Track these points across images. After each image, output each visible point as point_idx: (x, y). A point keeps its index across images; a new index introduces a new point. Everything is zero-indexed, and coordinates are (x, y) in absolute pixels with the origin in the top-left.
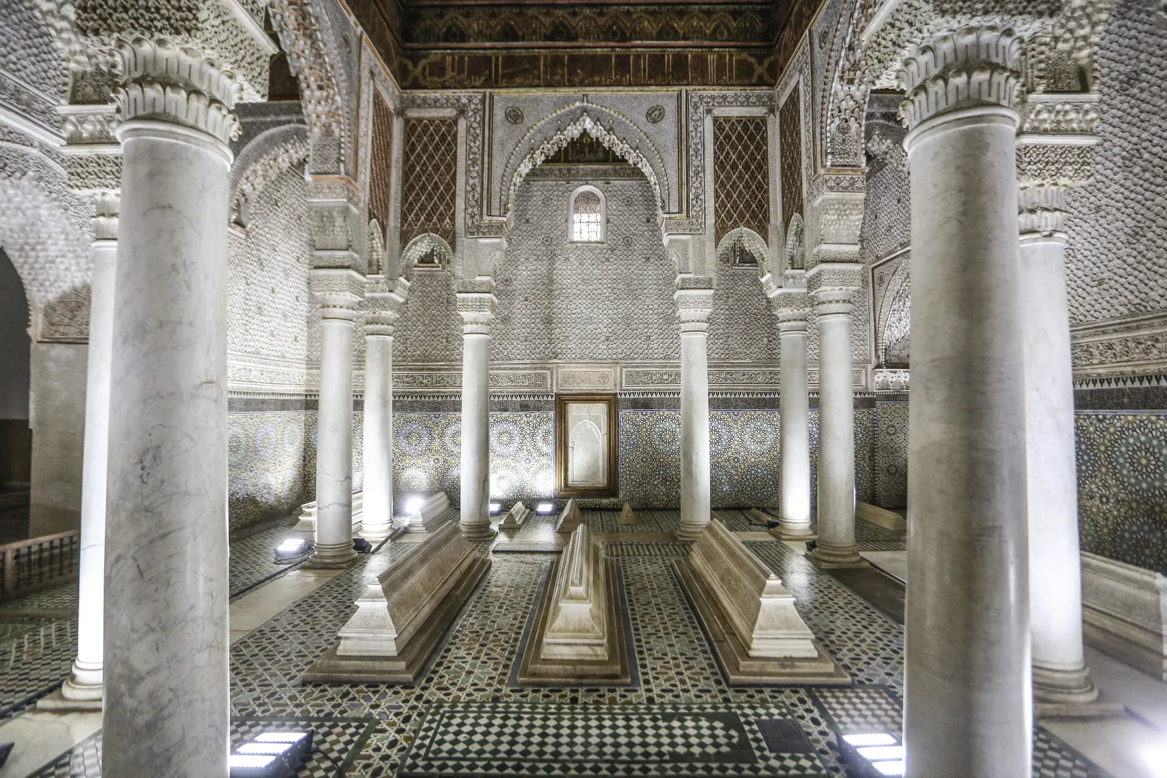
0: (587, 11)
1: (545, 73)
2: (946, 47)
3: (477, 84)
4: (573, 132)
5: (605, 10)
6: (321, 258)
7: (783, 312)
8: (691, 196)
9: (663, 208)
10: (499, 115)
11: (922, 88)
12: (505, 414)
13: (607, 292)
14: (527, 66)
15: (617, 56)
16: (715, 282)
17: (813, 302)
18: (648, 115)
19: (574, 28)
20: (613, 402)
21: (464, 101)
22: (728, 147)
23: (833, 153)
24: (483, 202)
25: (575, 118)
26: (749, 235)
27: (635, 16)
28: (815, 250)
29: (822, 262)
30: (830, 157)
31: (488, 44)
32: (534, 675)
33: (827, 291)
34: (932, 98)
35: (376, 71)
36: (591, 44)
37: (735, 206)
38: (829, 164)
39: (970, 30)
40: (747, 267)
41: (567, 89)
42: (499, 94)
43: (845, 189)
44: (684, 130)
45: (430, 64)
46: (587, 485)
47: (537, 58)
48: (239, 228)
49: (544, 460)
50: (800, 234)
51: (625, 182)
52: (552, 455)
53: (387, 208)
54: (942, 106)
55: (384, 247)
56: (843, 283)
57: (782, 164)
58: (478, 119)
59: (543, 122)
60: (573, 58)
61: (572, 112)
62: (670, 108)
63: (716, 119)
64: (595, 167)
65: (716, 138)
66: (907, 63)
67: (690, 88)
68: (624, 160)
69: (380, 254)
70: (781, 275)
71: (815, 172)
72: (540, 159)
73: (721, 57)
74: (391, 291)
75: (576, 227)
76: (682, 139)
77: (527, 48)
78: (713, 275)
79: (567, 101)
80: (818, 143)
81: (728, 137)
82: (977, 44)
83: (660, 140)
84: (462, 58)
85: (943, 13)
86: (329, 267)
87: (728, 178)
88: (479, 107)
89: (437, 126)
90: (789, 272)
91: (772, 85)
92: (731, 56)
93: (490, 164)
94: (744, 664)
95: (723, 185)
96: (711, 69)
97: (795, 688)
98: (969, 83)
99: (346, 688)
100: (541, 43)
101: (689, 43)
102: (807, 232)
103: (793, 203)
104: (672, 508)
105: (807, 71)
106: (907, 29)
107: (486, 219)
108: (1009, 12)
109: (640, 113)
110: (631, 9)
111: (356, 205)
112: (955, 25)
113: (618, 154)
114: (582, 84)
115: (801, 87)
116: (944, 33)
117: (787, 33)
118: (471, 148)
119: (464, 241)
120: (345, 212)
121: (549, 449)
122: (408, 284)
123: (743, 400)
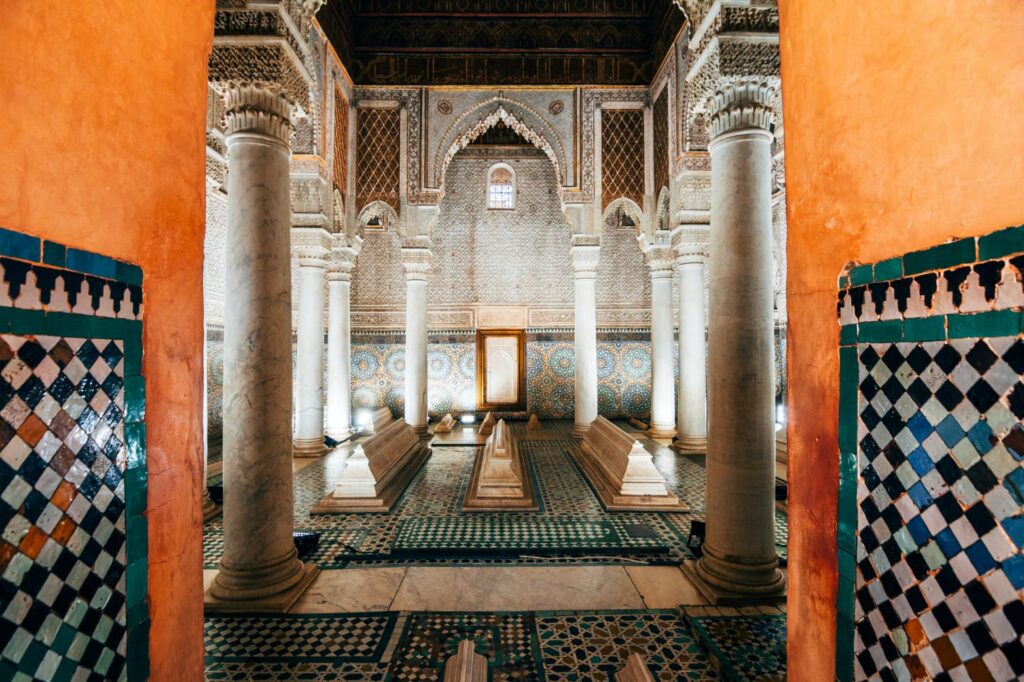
0: (503, 23)
1: (469, 73)
2: (729, 92)
3: (415, 81)
4: (492, 121)
5: (517, 22)
6: (298, 219)
7: (654, 264)
8: (584, 173)
9: (562, 182)
10: (433, 107)
11: (717, 116)
12: (437, 346)
13: (518, 249)
14: (454, 67)
15: (527, 60)
16: (601, 240)
17: (676, 254)
18: (551, 108)
19: (492, 37)
20: (521, 336)
21: (405, 94)
22: (613, 134)
23: (691, 141)
24: (421, 176)
25: (493, 109)
26: (628, 203)
27: (541, 28)
28: (677, 215)
29: (683, 223)
30: (688, 143)
31: (424, 49)
32: (473, 506)
33: (685, 246)
34: (722, 122)
35: (336, 72)
36: (505, 50)
37: (618, 181)
38: (687, 149)
39: (742, 84)
40: (628, 228)
41: (485, 87)
42: (433, 90)
43: (700, 168)
44: (578, 120)
45: (378, 64)
46: (501, 401)
47: (462, 61)
48: (223, 194)
49: (468, 382)
50: (667, 202)
51: (532, 161)
52: (474, 379)
53: (345, 180)
54: (727, 128)
55: (344, 211)
56: (698, 240)
57: (655, 147)
58: (416, 110)
59: (468, 113)
60: (491, 62)
61: (491, 105)
62: (568, 103)
63: (603, 112)
64: (507, 148)
65: (604, 126)
66: (709, 100)
67: (583, 86)
68: (531, 143)
69: (340, 217)
70: (653, 234)
71: (678, 154)
72: (465, 143)
73: (608, 62)
74: (349, 246)
75: (492, 197)
76: (577, 128)
77: (454, 53)
78: (600, 235)
79: (488, 96)
80: (680, 133)
81: (612, 126)
82: (747, 91)
83: (560, 128)
84: (402, 60)
85: (725, 74)
86: (305, 227)
87: (613, 158)
88: (417, 100)
89: (384, 115)
90: (659, 232)
91: (648, 84)
92: (616, 60)
93: (426, 146)
94: (616, 498)
95: (608, 164)
96: (600, 71)
97: (651, 513)
98: (742, 114)
99: (343, 516)
100: (466, 49)
101: (583, 50)
102: (671, 202)
103: (662, 178)
104: (570, 418)
105: (674, 75)
106: (708, 80)
107: (424, 190)
108: (764, 74)
109: (544, 107)
110: (538, 22)
111: (325, 178)
112: (733, 81)
113: (527, 139)
114: (498, 83)
115: (669, 87)
116: (728, 84)
117: (660, 44)
118: (411, 133)
119: (407, 208)
120: (317, 184)
121: (472, 372)
122: (362, 241)
123: (624, 334)
